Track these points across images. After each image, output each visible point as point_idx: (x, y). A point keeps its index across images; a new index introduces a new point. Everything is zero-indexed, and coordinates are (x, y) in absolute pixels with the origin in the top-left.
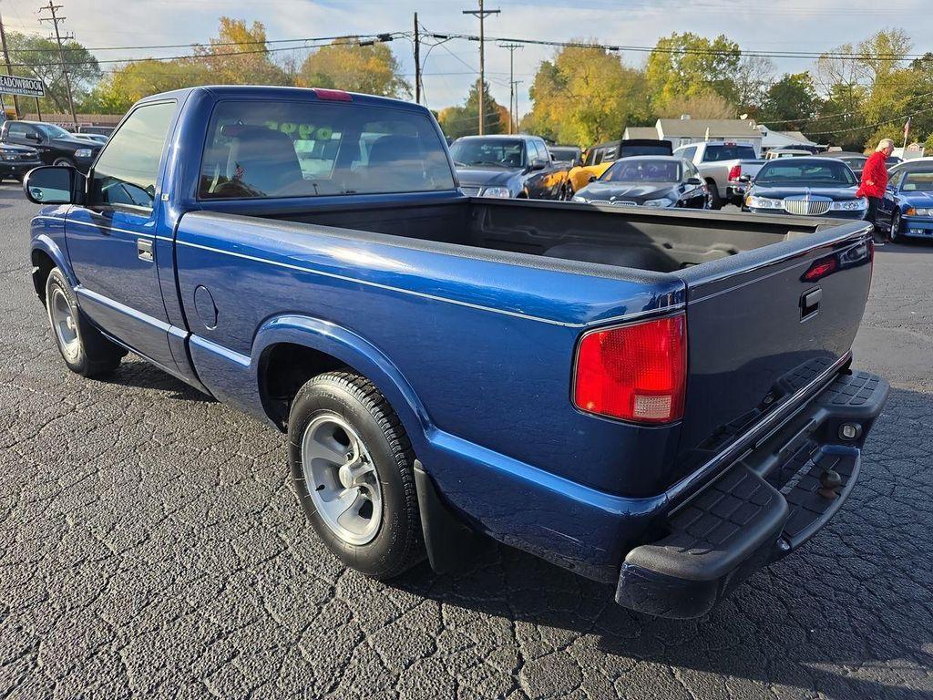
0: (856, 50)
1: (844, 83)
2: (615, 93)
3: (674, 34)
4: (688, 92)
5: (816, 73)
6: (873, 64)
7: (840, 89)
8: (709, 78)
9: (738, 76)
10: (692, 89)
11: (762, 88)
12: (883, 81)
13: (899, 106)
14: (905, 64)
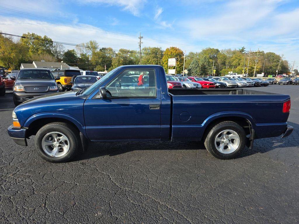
0: (85, 45)
1: (84, 54)
2: (13, 51)
3: (29, 33)
4: (39, 53)
5: (76, 50)
6: (91, 49)
7: (83, 55)
8: (44, 49)
9: (54, 49)
10: (40, 52)
11: (62, 53)
12: (94, 54)
13: (100, 61)
14: (98, 50)
